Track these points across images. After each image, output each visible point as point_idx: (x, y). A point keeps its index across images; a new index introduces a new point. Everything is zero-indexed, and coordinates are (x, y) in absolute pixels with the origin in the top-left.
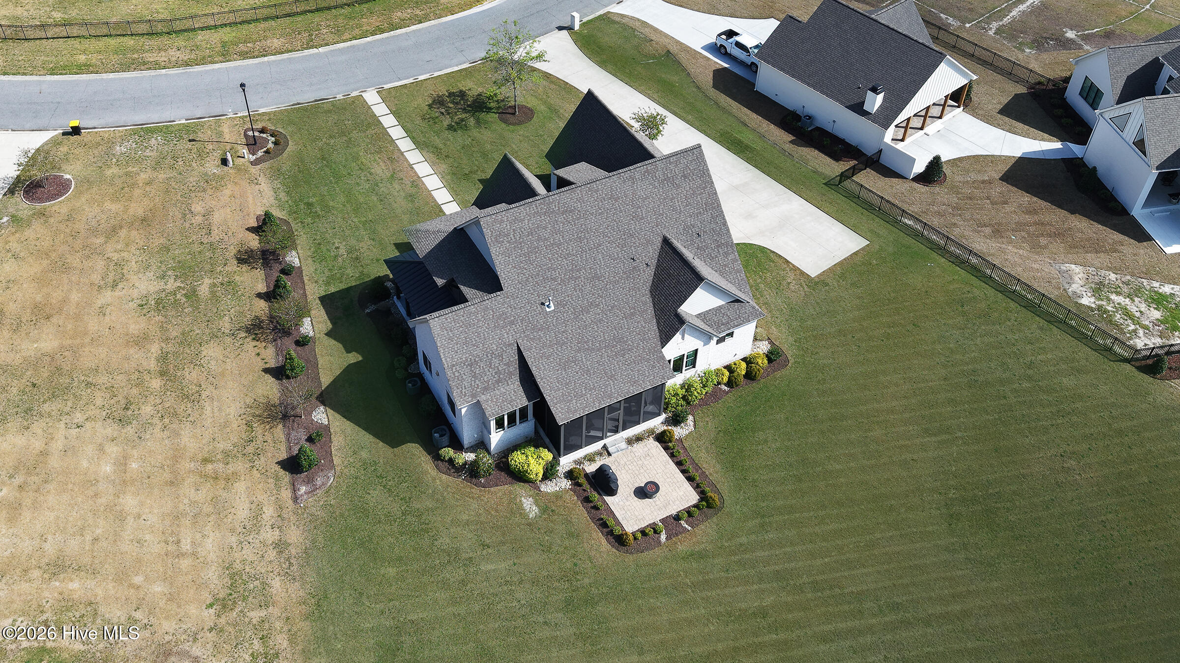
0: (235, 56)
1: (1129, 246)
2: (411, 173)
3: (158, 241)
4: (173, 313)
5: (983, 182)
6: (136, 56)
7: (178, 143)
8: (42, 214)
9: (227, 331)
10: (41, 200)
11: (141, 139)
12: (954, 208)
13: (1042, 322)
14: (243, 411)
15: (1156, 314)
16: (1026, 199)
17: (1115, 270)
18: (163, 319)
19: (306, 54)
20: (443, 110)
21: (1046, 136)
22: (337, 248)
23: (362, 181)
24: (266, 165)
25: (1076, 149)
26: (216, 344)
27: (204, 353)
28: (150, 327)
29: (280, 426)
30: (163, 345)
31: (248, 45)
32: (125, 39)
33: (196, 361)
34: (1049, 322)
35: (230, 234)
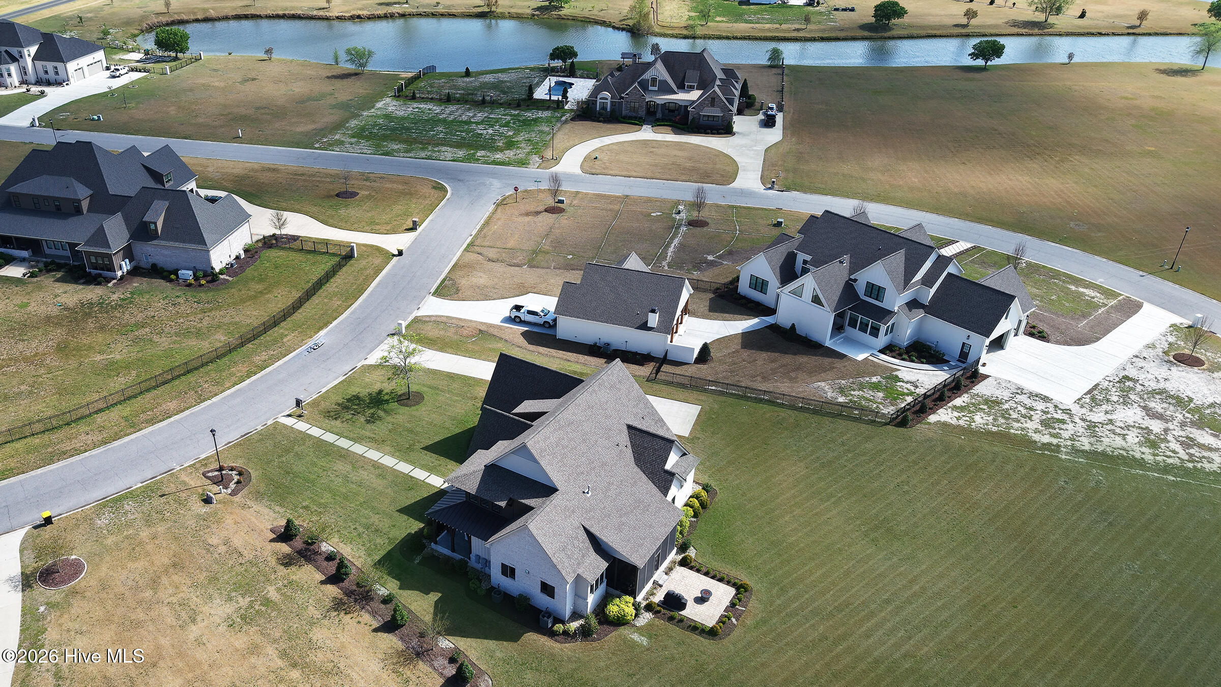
0: (143, 424)
1: (838, 364)
2: (367, 460)
3: (202, 577)
4: (263, 621)
5: (734, 352)
6: (50, 450)
7: (151, 501)
8: (74, 592)
9: (319, 616)
10: (64, 582)
11: (115, 508)
12: (731, 372)
13: (830, 419)
14: (382, 665)
15: (881, 395)
16: (764, 355)
17: (842, 378)
18: (258, 628)
19: (204, 406)
20: (352, 412)
21: (746, 317)
22: (355, 529)
23: (333, 478)
24: (245, 491)
25: (770, 320)
26: (319, 629)
27: (315, 638)
28: (252, 638)
29: (420, 662)
30: (276, 646)
31: (148, 413)
32: (29, 440)
33: (312, 645)
34: (832, 417)
35: (259, 550)
